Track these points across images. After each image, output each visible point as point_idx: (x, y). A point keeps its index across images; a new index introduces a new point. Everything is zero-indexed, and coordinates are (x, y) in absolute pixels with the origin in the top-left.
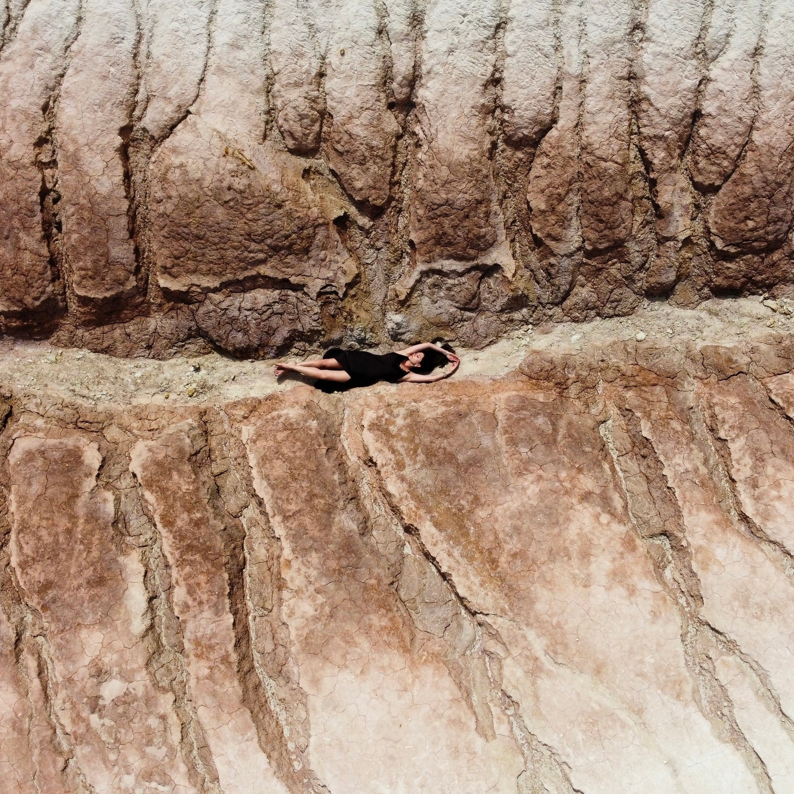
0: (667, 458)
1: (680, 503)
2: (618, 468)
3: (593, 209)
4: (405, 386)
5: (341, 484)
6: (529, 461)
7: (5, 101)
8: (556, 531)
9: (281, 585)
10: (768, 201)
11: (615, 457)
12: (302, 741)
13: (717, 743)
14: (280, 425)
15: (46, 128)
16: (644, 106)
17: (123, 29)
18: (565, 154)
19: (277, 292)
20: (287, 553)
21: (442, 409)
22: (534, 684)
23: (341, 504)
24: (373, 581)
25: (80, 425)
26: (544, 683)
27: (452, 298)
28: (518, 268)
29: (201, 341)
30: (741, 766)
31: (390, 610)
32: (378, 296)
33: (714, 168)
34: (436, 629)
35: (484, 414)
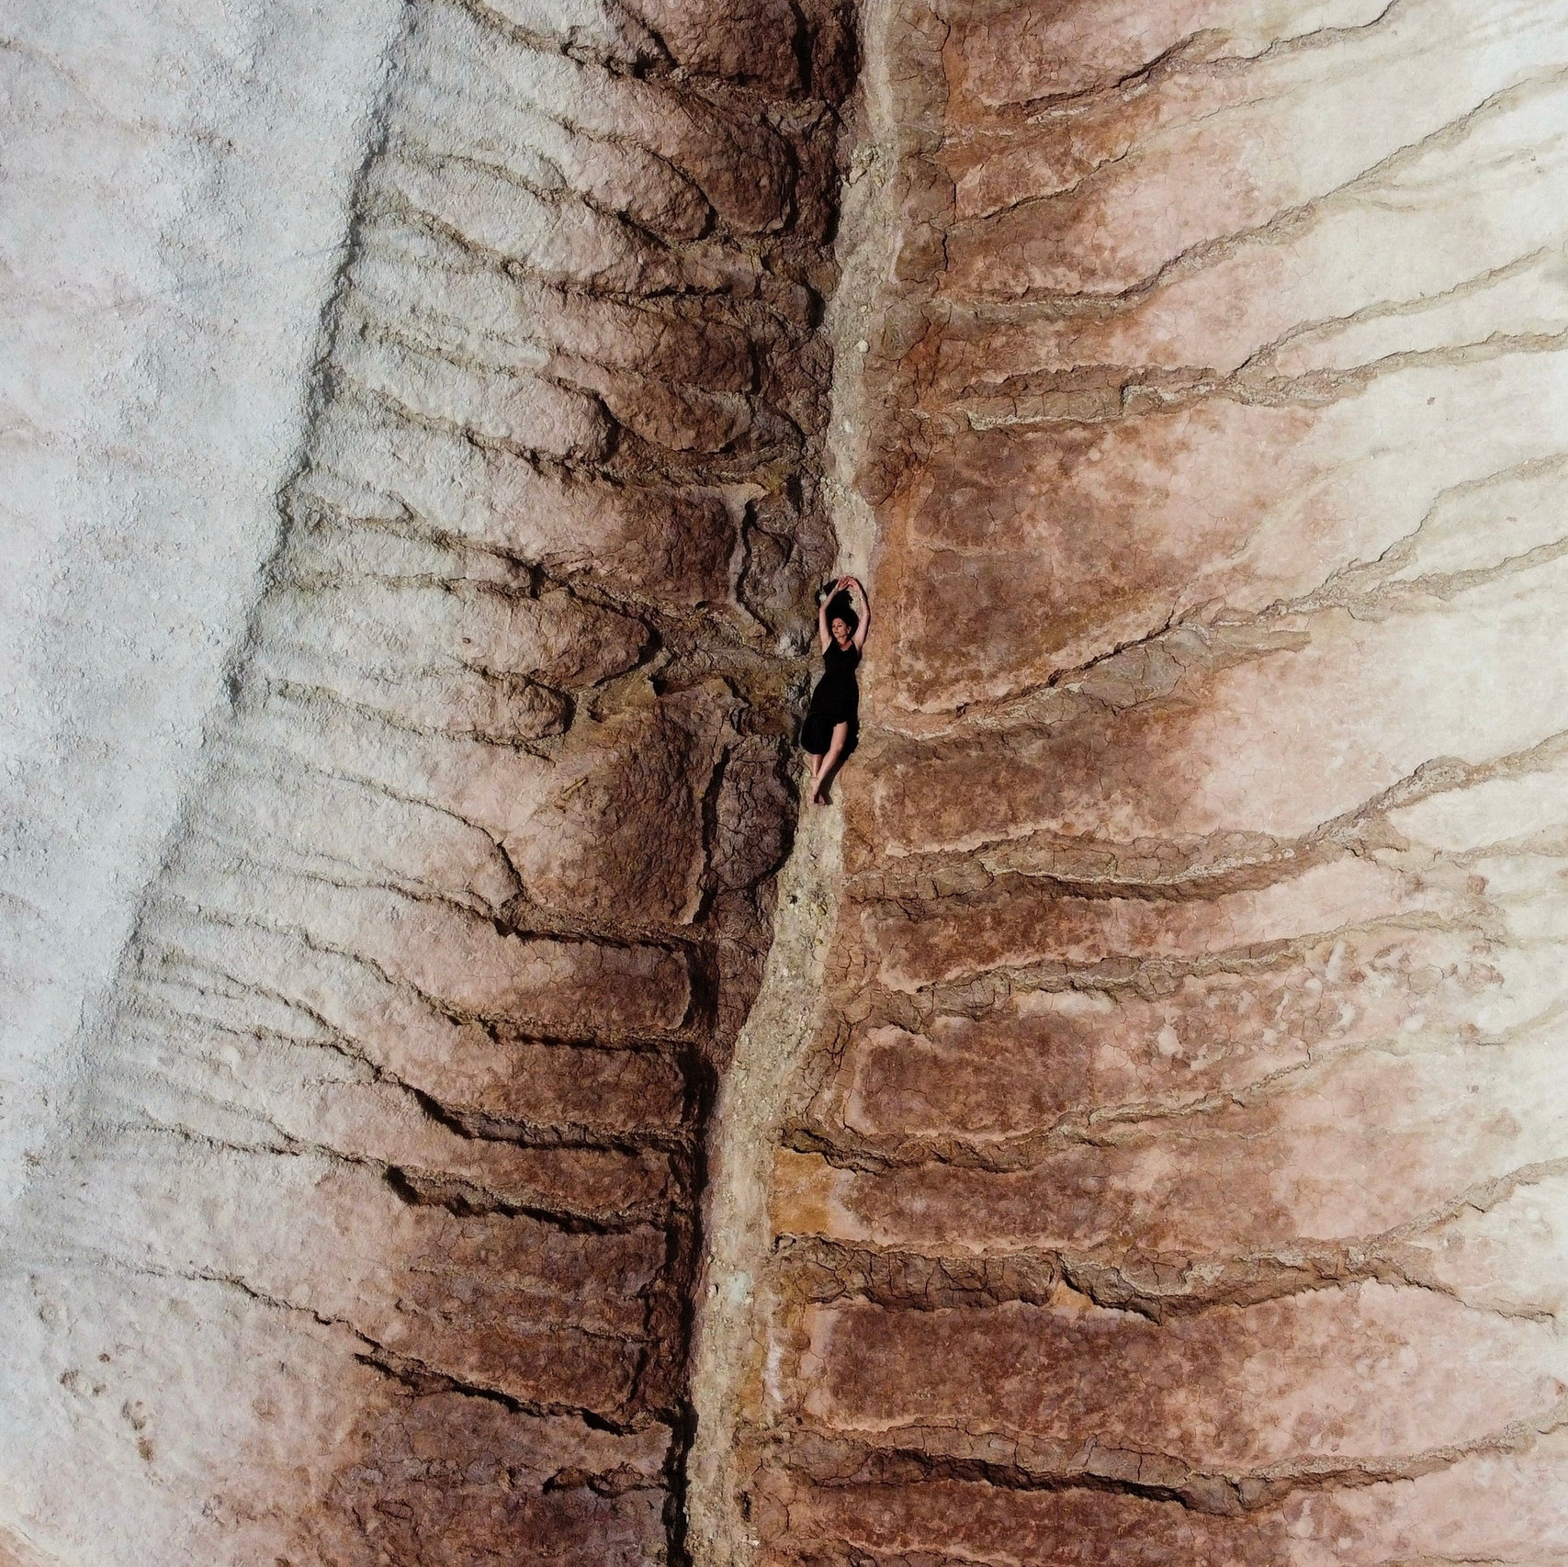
0: (1037, 363)
1: (1094, 363)
2: (1030, 420)
3: (708, 372)
4: (868, 649)
5: (982, 749)
6: (1007, 524)
7: (438, 1068)
8: (1096, 513)
9: (1090, 838)
10: (744, 155)
11: (1015, 420)
12: (1266, 844)
13: (1364, 397)
14: (896, 808)
15: (480, 1025)
16: (602, 281)
17: (382, 905)
18: (640, 392)
19: (725, 782)
20: (1054, 825)
21: (917, 612)
22: (1260, 578)
23: (1009, 754)
24: (1109, 733)
25: (838, 1048)
26: (1262, 567)
27: (774, 569)
28: (754, 480)
29: (760, 889)
30: (1393, 379)
31: (1146, 720)
32: (753, 660)
33: (690, 211)
34: (1175, 673)
35: (933, 563)
